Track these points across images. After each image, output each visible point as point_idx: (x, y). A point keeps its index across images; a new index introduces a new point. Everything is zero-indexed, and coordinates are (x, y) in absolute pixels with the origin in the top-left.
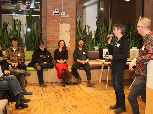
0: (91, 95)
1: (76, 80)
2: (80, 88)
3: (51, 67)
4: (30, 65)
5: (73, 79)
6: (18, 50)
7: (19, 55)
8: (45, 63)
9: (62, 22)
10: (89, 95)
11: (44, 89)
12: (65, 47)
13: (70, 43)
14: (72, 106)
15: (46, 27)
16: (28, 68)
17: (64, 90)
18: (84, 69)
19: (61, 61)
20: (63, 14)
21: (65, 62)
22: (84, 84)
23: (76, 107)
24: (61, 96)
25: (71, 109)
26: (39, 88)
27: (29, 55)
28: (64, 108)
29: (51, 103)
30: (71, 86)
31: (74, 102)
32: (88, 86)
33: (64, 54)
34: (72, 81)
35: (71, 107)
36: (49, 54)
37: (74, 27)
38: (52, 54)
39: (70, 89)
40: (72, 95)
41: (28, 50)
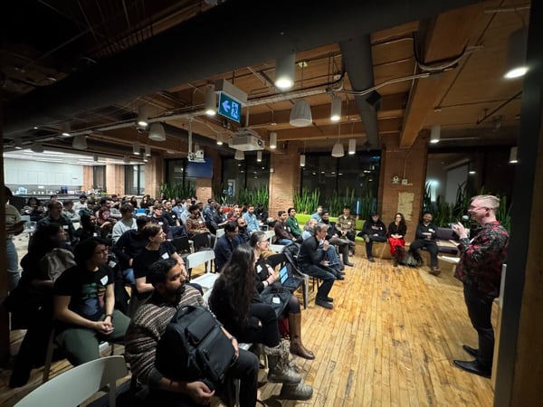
0: (430, 287)
1: (415, 262)
2: (418, 274)
3: (384, 241)
4: (360, 235)
5: (410, 260)
6: (348, 218)
7: (349, 223)
8: (376, 235)
9: (402, 191)
10: (427, 285)
11: (371, 264)
12: (403, 222)
13: (412, 215)
14: (395, 294)
15: (382, 196)
16: (357, 238)
17: (394, 271)
18: (428, 250)
19: (397, 236)
20: (405, 182)
21: (402, 239)
22: (425, 270)
23: (400, 296)
24: (387, 277)
25: (392, 298)
26: (366, 262)
27: (360, 223)
28: (384, 293)
29: (371, 282)
30: (406, 268)
31: (399, 289)
32: (430, 273)
33: (402, 228)
34: (409, 262)
35: (392, 295)
36: (383, 226)
37: (419, 197)
38: (387, 227)
39: (403, 272)
40: (402, 280)
41: (360, 219)
